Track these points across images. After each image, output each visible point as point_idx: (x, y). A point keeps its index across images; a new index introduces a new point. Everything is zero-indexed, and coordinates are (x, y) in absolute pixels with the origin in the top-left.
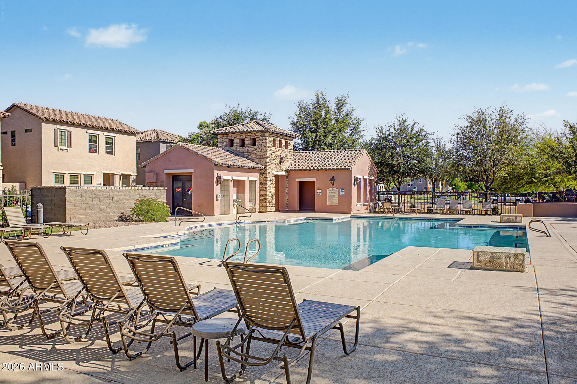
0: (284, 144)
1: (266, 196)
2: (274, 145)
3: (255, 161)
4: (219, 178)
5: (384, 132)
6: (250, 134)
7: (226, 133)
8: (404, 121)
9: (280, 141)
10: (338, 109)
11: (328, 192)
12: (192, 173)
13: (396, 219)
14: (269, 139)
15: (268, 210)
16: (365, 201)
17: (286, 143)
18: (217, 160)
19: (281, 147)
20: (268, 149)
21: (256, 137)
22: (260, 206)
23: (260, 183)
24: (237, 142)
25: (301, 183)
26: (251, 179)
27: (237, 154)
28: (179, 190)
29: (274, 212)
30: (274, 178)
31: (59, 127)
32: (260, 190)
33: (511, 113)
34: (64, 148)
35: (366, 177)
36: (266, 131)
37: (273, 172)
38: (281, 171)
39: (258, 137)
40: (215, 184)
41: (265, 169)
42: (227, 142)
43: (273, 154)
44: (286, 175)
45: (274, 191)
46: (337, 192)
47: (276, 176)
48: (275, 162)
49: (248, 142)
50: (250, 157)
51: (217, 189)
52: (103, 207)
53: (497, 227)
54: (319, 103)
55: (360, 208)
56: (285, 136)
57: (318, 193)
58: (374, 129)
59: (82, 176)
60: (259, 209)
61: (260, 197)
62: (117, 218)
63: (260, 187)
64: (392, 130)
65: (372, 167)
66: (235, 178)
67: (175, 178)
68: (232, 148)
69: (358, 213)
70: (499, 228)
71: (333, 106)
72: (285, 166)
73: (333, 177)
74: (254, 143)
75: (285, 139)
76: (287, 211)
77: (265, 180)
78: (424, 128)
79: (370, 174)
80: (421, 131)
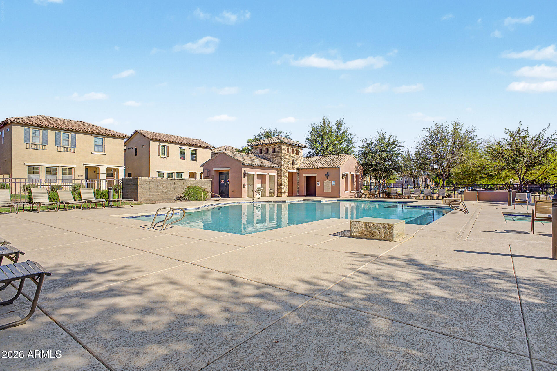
0: (296, 152)
1: (281, 185)
2: (288, 152)
3: (275, 162)
4: (245, 173)
5: (368, 142)
6: (272, 145)
7: (257, 145)
8: (383, 135)
9: (293, 150)
10: (338, 129)
11: (324, 183)
12: (229, 170)
13: (368, 201)
14: (284, 148)
15: (283, 194)
16: (352, 189)
17: (297, 151)
18: (243, 161)
19: (293, 153)
20: (282, 154)
21: (275, 147)
22: (277, 192)
23: (278, 177)
24: (264, 151)
25: (307, 177)
26: (270, 174)
27: (263, 158)
28: (223, 181)
29: (288, 196)
30: (287, 174)
31: (161, 144)
32: (277, 182)
33: (463, 126)
34: (164, 156)
35: (353, 173)
36: (281, 143)
37: (287, 170)
38: (293, 169)
39: (276, 146)
40: (243, 177)
41: (281, 167)
42: (258, 150)
43: (287, 158)
44: (297, 172)
45: (287, 182)
46: (331, 184)
47: (289, 172)
48: (288, 164)
49: (270, 150)
50: (272, 160)
51: (244, 180)
52: (164, 191)
53: (436, 207)
54: (325, 125)
55: (347, 194)
56: (297, 146)
57: (318, 183)
58: (361, 140)
59: (176, 174)
60: (277, 194)
61: (278, 186)
62: (175, 198)
63: (277, 180)
64: (373, 141)
65: (359, 166)
66: (258, 173)
67: (221, 173)
68: (261, 155)
69: (346, 198)
70: (438, 208)
71: (335, 127)
72: (295, 166)
73: (328, 173)
74: (274, 152)
75: (296, 148)
76: (298, 196)
77: (281, 175)
78: (396, 139)
79: (357, 171)
80: (394, 141)
